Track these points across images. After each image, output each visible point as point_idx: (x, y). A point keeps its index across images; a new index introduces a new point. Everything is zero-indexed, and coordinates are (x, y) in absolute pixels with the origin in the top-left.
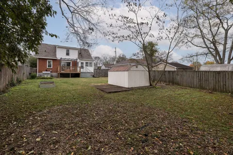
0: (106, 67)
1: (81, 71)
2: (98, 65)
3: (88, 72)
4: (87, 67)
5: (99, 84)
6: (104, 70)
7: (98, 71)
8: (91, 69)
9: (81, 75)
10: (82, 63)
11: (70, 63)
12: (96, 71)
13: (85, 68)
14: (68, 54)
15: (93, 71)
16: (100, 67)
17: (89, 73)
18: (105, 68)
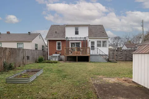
0: (128, 48)
1: (91, 53)
2: (119, 46)
3: (100, 55)
4: (99, 48)
5: (112, 80)
6: (125, 50)
7: (115, 52)
8: (105, 51)
9: (91, 59)
10: (93, 43)
11: (79, 43)
12: (111, 52)
13: (96, 49)
14: (77, 33)
15: (107, 53)
16: (121, 48)
17: (102, 55)
18: (126, 49)
